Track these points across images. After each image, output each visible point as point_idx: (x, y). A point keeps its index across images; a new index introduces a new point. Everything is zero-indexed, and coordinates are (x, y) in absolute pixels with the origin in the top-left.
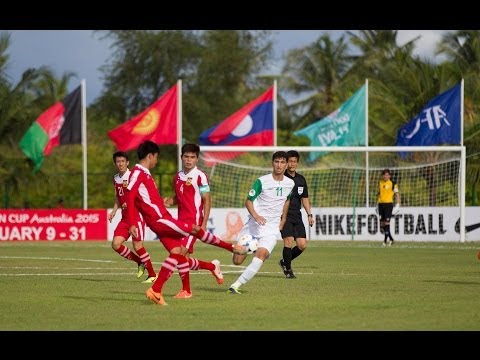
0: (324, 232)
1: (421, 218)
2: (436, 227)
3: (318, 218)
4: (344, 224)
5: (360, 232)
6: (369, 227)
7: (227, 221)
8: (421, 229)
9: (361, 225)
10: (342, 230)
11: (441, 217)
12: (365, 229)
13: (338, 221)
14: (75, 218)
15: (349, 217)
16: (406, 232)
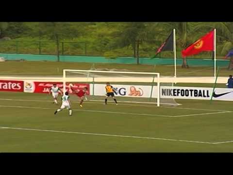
0: (165, 95)
1: (200, 91)
2: (206, 94)
3: (163, 90)
4: (172, 92)
5: (178, 95)
6: (181, 94)
7: (131, 89)
8: (200, 95)
9: (178, 93)
10: (171, 94)
11: (208, 91)
12: (180, 94)
13: (170, 91)
14: (79, 86)
15: (174, 90)
16: (195, 96)
